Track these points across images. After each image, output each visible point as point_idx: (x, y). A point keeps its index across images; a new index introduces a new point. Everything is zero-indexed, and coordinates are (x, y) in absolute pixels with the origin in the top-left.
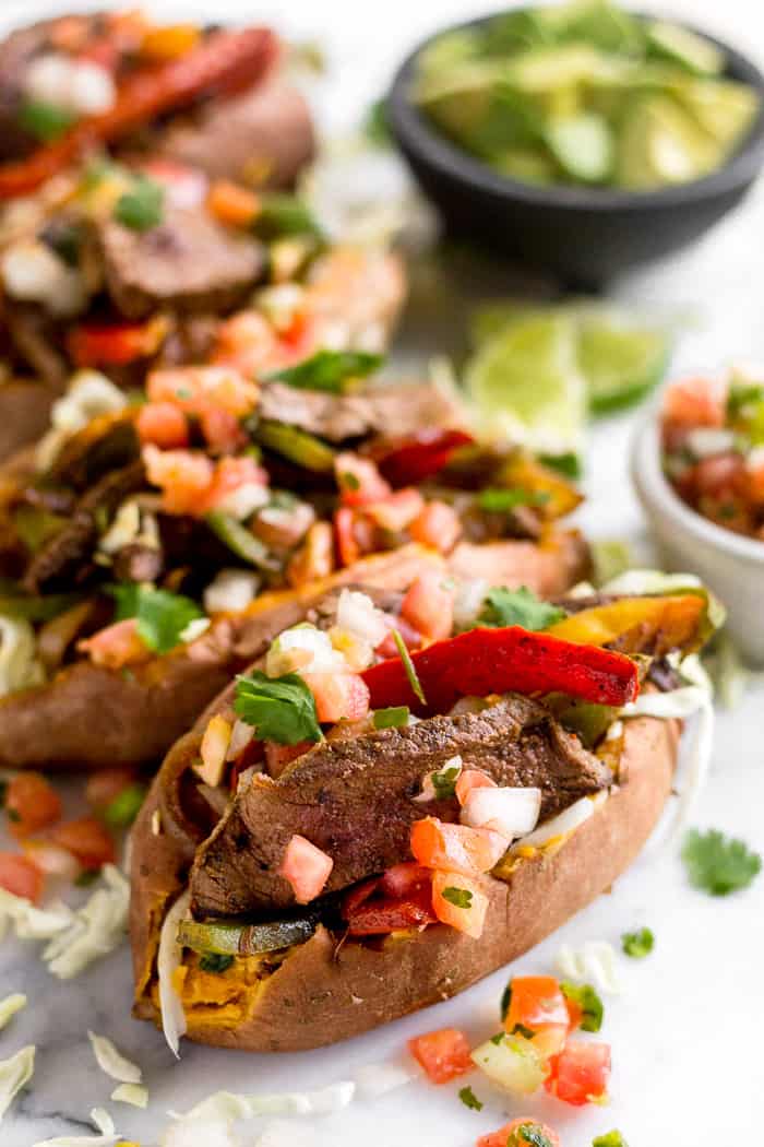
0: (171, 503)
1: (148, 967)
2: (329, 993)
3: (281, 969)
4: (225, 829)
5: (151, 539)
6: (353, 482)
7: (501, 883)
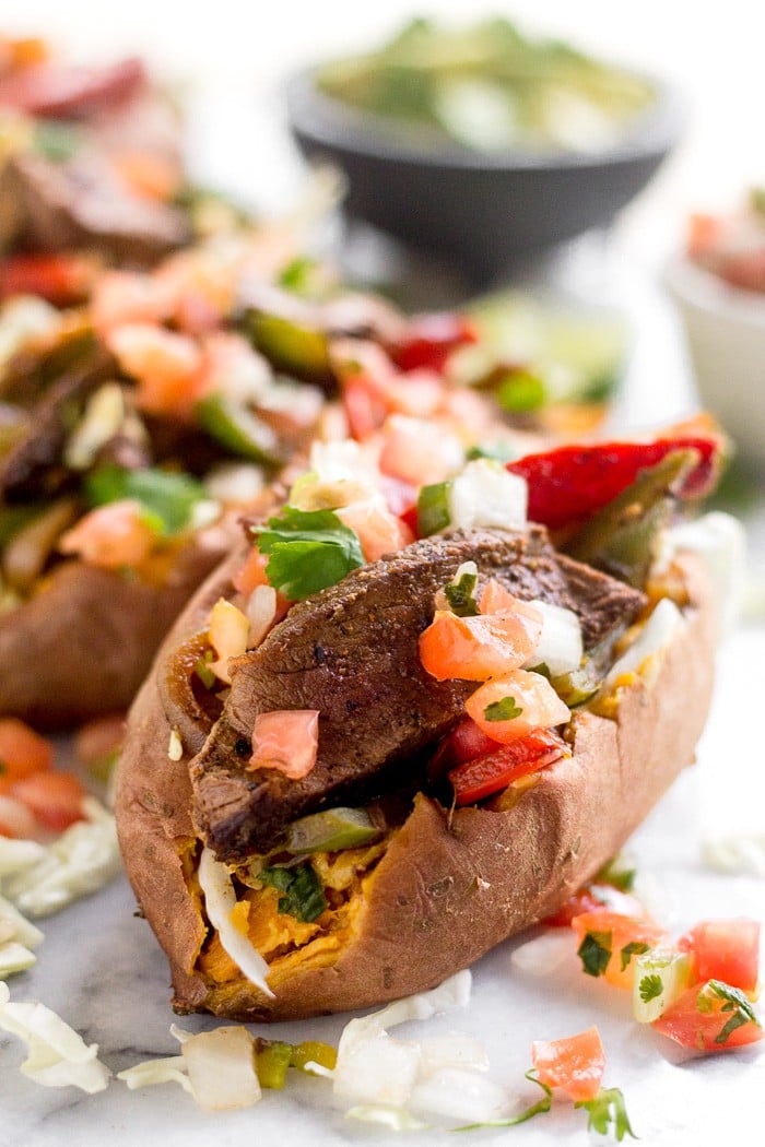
0: (153, 396)
1: (201, 923)
2: (451, 878)
3: (387, 855)
4: (216, 742)
5: (135, 430)
6: (356, 368)
7: (607, 721)
